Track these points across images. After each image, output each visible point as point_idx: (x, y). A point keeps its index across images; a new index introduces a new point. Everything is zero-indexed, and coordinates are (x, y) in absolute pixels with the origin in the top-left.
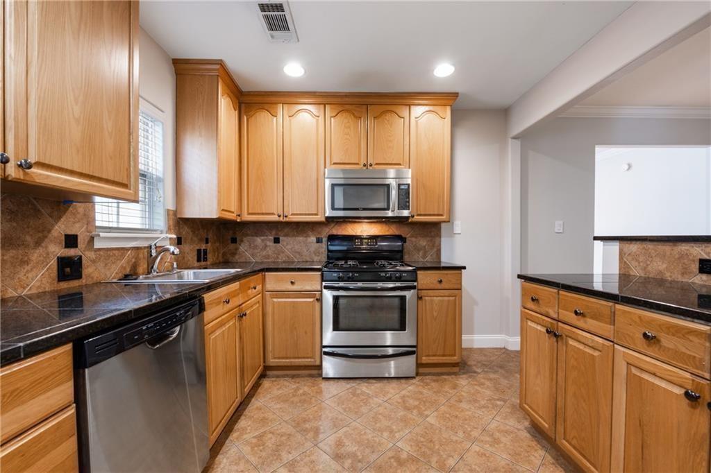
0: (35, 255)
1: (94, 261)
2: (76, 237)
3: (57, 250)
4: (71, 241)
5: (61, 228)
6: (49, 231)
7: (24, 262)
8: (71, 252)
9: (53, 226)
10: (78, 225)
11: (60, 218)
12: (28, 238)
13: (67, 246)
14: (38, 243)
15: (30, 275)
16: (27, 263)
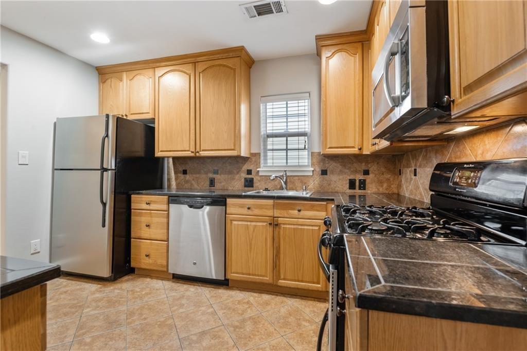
0: (237, 177)
1: (259, 181)
2: (251, 170)
3: (244, 175)
4: (249, 172)
5: (246, 167)
6: (241, 169)
7: (233, 179)
8: (250, 176)
9: (243, 167)
10: (252, 166)
11: (245, 163)
12: (235, 171)
13: (247, 174)
14: (238, 173)
15: (236, 183)
16: (234, 179)
